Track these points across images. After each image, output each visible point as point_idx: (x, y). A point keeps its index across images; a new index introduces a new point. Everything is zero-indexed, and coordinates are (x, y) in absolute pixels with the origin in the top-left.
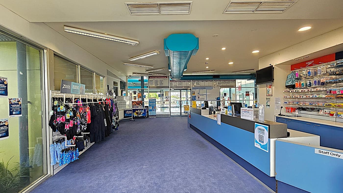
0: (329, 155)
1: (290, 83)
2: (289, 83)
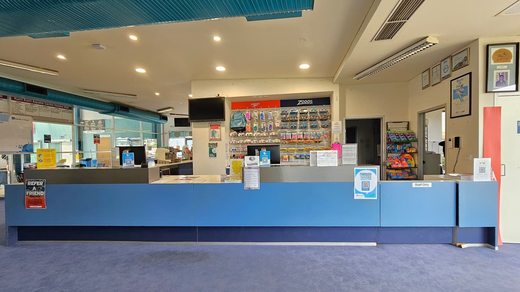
0: (422, 186)
1: (239, 125)
2: (237, 124)
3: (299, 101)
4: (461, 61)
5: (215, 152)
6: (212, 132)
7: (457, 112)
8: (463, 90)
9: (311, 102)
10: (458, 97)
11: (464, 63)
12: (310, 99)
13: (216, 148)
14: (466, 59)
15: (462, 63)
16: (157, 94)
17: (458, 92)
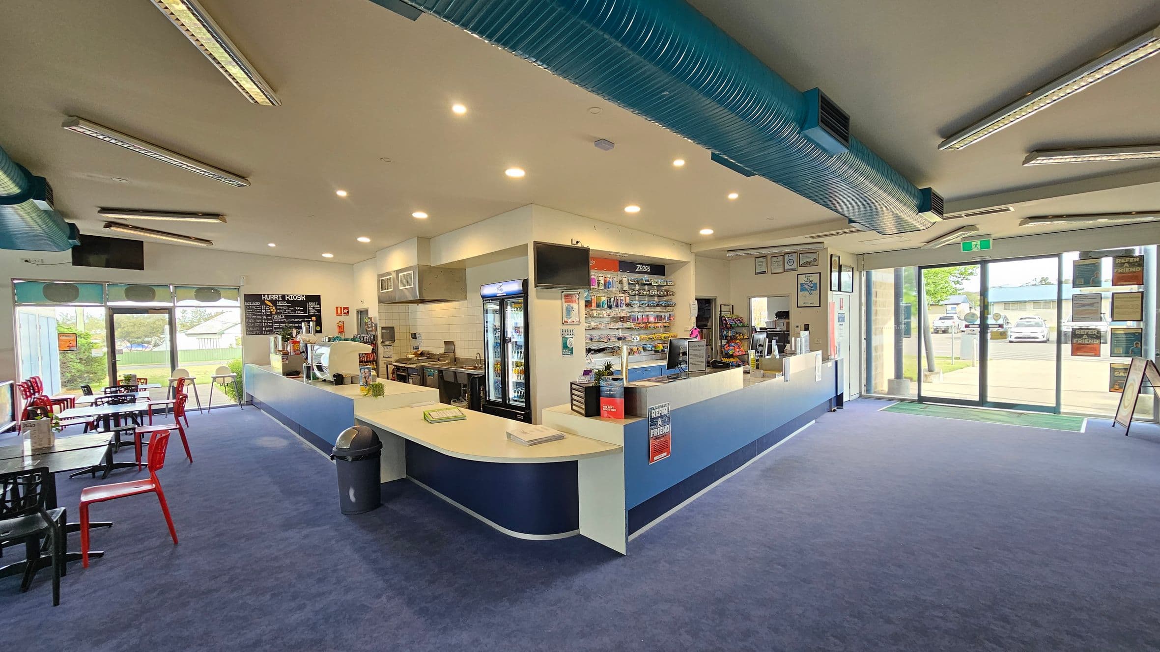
3: (637, 266)
4: (809, 260)
5: (571, 346)
6: (567, 308)
7: (804, 303)
8: (812, 285)
9: (648, 269)
10: (806, 290)
11: (813, 263)
12: (648, 265)
13: (572, 338)
14: (815, 260)
15: (811, 262)
16: (342, 193)
17: (806, 286)
